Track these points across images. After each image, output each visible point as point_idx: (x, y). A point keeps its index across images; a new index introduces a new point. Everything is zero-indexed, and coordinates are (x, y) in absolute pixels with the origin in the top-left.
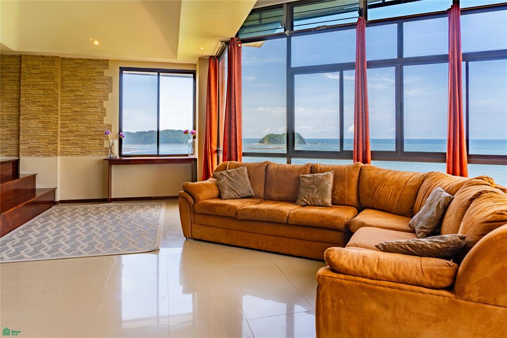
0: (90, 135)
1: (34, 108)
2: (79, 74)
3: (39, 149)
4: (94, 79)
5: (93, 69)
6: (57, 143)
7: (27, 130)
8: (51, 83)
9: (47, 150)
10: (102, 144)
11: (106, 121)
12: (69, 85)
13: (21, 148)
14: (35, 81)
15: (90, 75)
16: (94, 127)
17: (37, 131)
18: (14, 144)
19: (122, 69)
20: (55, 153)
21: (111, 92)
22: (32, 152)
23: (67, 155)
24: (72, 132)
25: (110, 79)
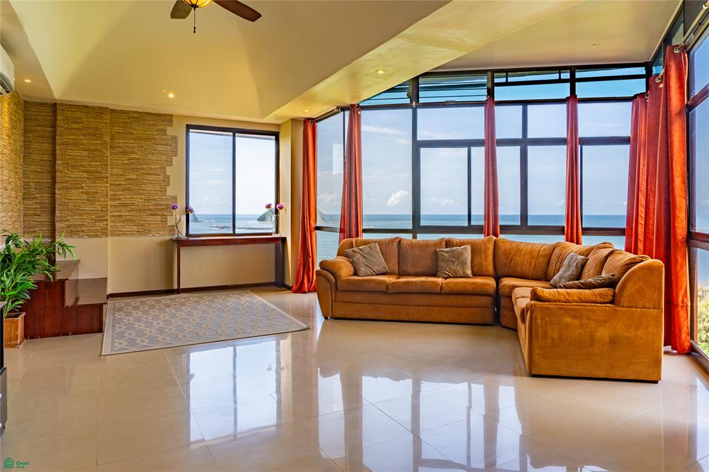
0: (149, 210)
1: (76, 174)
2: (134, 132)
3: (83, 228)
4: (154, 139)
5: (153, 125)
6: (107, 220)
7: (66, 203)
8: (98, 142)
9: (93, 228)
10: (164, 221)
11: (170, 191)
12: (121, 145)
13: (57, 227)
14: (76, 139)
15: (149, 133)
16: (154, 200)
17: (80, 205)
18: (46, 221)
19: (189, 127)
20: (104, 232)
21: (176, 155)
22: (73, 232)
23: (118, 235)
24: (125, 205)
25: (175, 139)
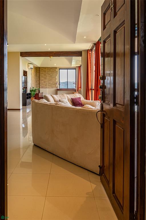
0: (53, 84)
1: (42, 78)
2: (51, 71)
4: (54, 72)
5: (54, 69)
6: (47, 86)
7: (41, 83)
8: (46, 73)
10: (56, 86)
11: (56, 81)
12: (49, 73)
18: (39, 86)
19: (59, 69)
20: (46, 88)
21: (57, 74)
22: (42, 88)
23: (49, 88)
24: (50, 83)
25: (57, 71)
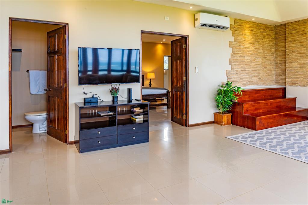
1: (294, 56)
3: (298, 82)
7: (291, 70)
9: (303, 82)
13: (287, 81)
14: (294, 38)
17: (297, 70)
22: (294, 84)
